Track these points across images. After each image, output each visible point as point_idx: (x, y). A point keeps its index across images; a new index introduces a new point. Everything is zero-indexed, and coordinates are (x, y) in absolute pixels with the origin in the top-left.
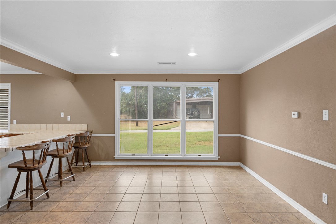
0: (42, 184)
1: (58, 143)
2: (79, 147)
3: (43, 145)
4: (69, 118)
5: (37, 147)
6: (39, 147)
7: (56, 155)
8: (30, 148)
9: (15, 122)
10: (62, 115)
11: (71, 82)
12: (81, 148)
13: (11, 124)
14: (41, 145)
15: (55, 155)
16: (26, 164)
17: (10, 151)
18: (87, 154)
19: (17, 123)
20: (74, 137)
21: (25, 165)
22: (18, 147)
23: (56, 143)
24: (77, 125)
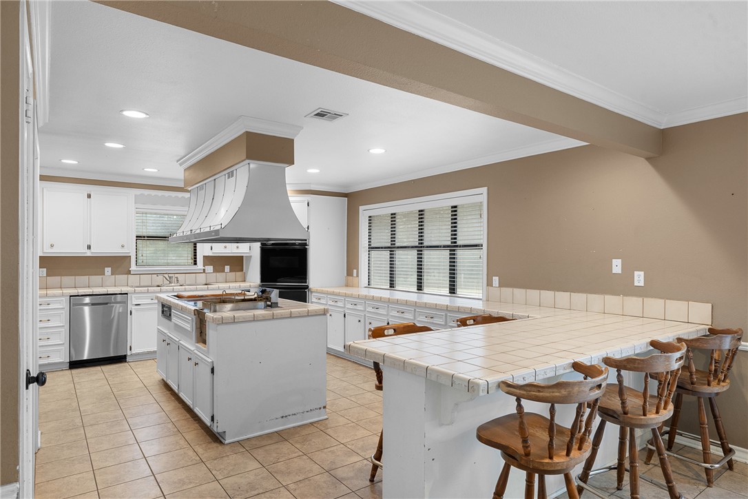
0: (565, 490)
1: (623, 372)
2: (689, 387)
3: (583, 388)
4: (639, 279)
5: (564, 392)
6: (570, 393)
7: (614, 412)
8: (541, 394)
9: (496, 280)
10: (617, 266)
11: (648, 159)
12: (694, 392)
13: (488, 285)
14: (576, 389)
15: (611, 413)
16: (529, 446)
17: (481, 394)
18: (715, 417)
19: (501, 285)
20: (681, 358)
21: (525, 450)
22: (503, 382)
23: (619, 371)
24: (666, 301)
